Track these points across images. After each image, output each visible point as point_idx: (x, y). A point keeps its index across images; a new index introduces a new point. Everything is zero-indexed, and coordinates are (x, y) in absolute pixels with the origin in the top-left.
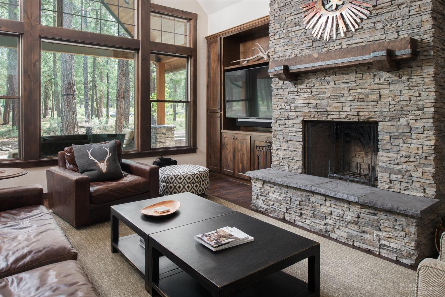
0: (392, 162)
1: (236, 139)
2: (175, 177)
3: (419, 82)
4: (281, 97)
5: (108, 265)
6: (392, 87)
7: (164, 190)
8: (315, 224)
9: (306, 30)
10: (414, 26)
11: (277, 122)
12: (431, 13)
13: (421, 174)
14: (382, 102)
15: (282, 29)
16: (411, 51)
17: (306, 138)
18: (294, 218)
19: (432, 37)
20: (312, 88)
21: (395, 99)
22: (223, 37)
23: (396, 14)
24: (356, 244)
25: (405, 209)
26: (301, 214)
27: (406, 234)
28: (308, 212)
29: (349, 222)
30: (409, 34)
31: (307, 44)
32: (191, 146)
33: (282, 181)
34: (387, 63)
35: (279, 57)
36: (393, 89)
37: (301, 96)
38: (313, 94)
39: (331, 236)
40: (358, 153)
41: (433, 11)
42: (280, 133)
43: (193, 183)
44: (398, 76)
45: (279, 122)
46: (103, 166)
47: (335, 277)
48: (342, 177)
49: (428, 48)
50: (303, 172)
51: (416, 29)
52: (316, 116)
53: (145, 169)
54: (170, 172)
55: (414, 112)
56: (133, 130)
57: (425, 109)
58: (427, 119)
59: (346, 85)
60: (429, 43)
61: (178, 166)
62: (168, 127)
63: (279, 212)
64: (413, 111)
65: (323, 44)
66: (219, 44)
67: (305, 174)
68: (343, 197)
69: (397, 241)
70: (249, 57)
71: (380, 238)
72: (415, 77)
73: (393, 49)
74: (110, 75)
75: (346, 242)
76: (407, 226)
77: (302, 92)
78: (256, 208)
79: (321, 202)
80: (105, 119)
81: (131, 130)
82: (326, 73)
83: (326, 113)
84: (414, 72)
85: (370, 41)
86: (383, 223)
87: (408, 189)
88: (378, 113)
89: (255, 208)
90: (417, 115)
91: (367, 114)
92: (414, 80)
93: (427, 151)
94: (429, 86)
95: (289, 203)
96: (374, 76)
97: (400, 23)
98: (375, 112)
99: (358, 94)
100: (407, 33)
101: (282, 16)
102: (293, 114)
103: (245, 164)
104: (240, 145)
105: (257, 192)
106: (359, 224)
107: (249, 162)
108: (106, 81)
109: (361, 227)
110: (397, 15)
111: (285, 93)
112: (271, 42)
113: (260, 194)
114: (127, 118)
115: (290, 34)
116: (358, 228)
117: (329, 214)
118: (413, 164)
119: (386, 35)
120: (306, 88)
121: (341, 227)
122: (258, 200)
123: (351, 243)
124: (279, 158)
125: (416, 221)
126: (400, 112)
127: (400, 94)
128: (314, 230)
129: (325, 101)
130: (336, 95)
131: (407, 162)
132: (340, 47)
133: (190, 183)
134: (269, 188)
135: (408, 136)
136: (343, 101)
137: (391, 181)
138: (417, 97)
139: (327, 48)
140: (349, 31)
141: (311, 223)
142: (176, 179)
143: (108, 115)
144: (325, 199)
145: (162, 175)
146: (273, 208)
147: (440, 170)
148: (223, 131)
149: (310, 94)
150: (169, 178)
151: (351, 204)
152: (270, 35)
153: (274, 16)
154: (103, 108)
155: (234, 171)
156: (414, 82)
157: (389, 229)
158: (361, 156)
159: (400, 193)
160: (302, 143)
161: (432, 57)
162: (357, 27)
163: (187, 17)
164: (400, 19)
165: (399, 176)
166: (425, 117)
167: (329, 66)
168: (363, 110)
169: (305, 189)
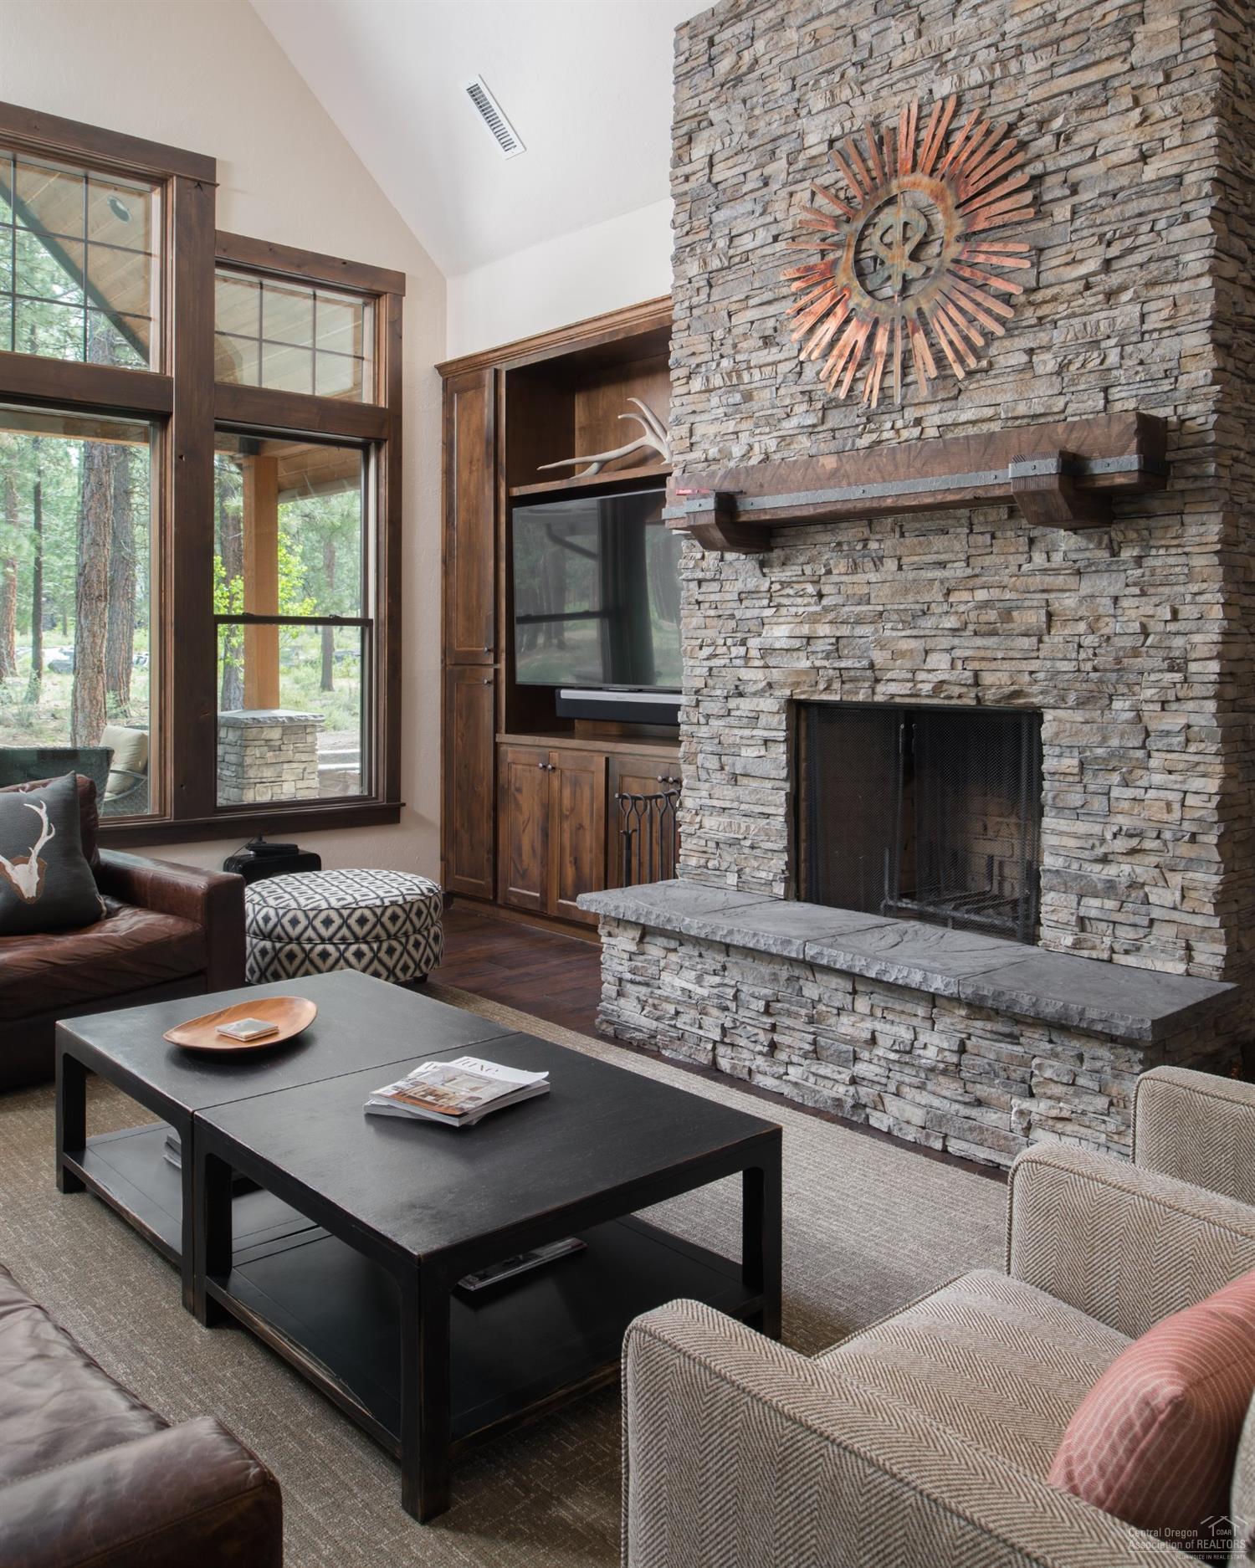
0: (1087, 852)
1: (553, 768)
2: (307, 916)
3: (1172, 571)
4: (712, 613)
5: (47, 1233)
6: (1086, 586)
7: (263, 965)
8: (820, 1081)
9: (802, 363)
10: (1157, 370)
11: (697, 706)
12: (1210, 328)
13: (1178, 894)
14: (1056, 639)
15: (717, 356)
16: (1140, 462)
17: (803, 765)
18: (747, 1063)
19: (1214, 412)
20: (823, 579)
21: (1099, 629)
22: (504, 367)
23: (1101, 324)
24: (955, 1147)
25: (1103, 1017)
26: (773, 1046)
27: (1111, 1104)
28: (795, 1039)
29: (932, 1070)
30: (1142, 399)
31: (804, 416)
32: (377, 798)
33: (705, 926)
34: (1060, 500)
35: (706, 460)
36: (1089, 591)
37: (783, 611)
38: (825, 602)
39: (872, 1122)
40: (992, 821)
41: (1219, 320)
42: (709, 749)
43: (377, 938)
44: (1106, 548)
45: (709, 707)
46: (26, 878)
47: (853, 1253)
48: (931, 909)
49: (1199, 450)
50: (792, 893)
51: (1164, 382)
52: (836, 685)
53: (189, 888)
54: (287, 896)
55: (1158, 676)
56: (146, 732)
57: (1193, 667)
58: (1197, 702)
59: (938, 574)
60: (1202, 435)
61: (321, 874)
62: (290, 719)
63: (696, 1041)
64: (1152, 671)
65: (857, 421)
66: (488, 394)
67: (798, 899)
68: (908, 981)
69: (1083, 1130)
70: (606, 450)
71: (1029, 1122)
72: (1162, 551)
73: (1084, 450)
74: (48, 491)
75: (924, 1142)
76: (1116, 1077)
77: (788, 596)
78: (615, 1030)
79: (841, 999)
80: (26, 681)
81: (139, 732)
82: (870, 526)
83: (869, 673)
84: (1158, 533)
85: (1017, 418)
86: (1039, 1067)
87: (1138, 949)
88: (1041, 676)
89: (610, 1030)
90: (1166, 685)
91: (1004, 678)
92: (1158, 562)
93: (1198, 814)
94: (1205, 585)
95: (732, 1006)
96: (1031, 541)
97: (1113, 358)
98: (1031, 673)
99: (976, 608)
100: (1134, 393)
101: (717, 305)
102: (754, 677)
103: (586, 869)
104: (567, 792)
105: (620, 968)
106: (963, 1075)
107: (602, 857)
108: (32, 518)
109: (969, 1086)
110: (1102, 328)
111: (728, 597)
112: (677, 402)
113: (628, 976)
114: (119, 681)
115: (746, 377)
116: (961, 1091)
117: (866, 1042)
118: (1153, 860)
119: (1069, 396)
120: (802, 579)
121: (905, 1090)
122: (622, 1001)
123: (938, 1145)
124: (703, 843)
125: (1141, 1055)
126: (1114, 676)
127: (1112, 612)
128: (816, 1102)
129: (866, 630)
130: (902, 607)
131: (1133, 852)
132: (916, 432)
133: (364, 938)
134: (662, 953)
135: (1137, 759)
136: (927, 632)
137: (1082, 922)
138: (1166, 621)
139: (874, 436)
140: (945, 377)
141: (806, 1080)
142: (310, 923)
143: (37, 663)
144: (854, 988)
145: (257, 908)
146: (675, 1026)
147: (1242, 882)
148: (503, 737)
149: (816, 604)
150: (285, 921)
151: (937, 1003)
152: (674, 375)
153: (686, 304)
154: (17, 633)
155: (545, 892)
156: (1158, 571)
157: (1058, 1090)
158: (1004, 831)
159: (1110, 965)
160: (787, 786)
161: (1211, 482)
162: (972, 363)
163: (361, 286)
164: (1113, 342)
165: (1111, 904)
166: (1191, 695)
167: (875, 504)
168: (993, 665)
169: (785, 953)
